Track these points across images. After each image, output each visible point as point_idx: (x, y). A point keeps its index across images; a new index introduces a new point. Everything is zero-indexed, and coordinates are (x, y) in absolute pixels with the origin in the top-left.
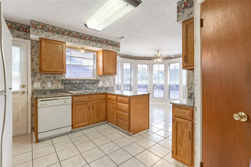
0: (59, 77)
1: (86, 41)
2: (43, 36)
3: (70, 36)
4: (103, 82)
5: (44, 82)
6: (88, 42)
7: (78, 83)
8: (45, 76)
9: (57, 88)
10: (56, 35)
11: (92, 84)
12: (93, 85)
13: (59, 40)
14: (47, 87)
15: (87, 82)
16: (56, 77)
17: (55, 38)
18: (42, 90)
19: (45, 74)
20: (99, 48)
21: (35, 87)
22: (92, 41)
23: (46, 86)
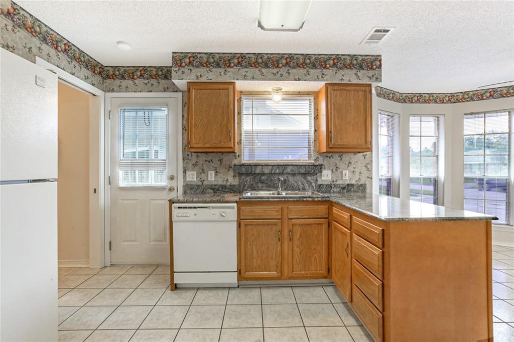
0: (228, 159)
1: (280, 69)
2: (193, 78)
3: (242, 66)
4: (334, 170)
5: (203, 170)
6: (283, 71)
7: (268, 172)
8: (204, 159)
9: (225, 182)
10: (214, 70)
11: (305, 175)
12: (305, 178)
13: (221, 80)
14: (208, 180)
15: (289, 170)
16: (224, 160)
17: (213, 76)
18: (198, 186)
19: (203, 154)
20: (315, 80)
21: (188, 179)
22: (294, 68)
23: (206, 177)
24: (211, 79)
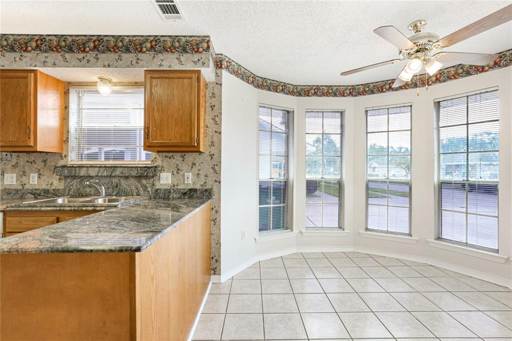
0: (54, 159)
1: (86, 54)
3: (41, 50)
4: (175, 173)
5: (24, 172)
6: (91, 55)
7: (95, 175)
8: (26, 159)
9: (49, 186)
10: (7, 54)
11: (139, 177)
12: (139, 182)
13: (15, 66)
14: (29, 183)
15: (118, 172)
16: (48, 161)
17: (6, 62)
18: (17, 191)
19: (25, 154)
20: (128, 67)
21: (5, 183)
22: (103, 52)
23: (27, 181)
24: (3, 66)
